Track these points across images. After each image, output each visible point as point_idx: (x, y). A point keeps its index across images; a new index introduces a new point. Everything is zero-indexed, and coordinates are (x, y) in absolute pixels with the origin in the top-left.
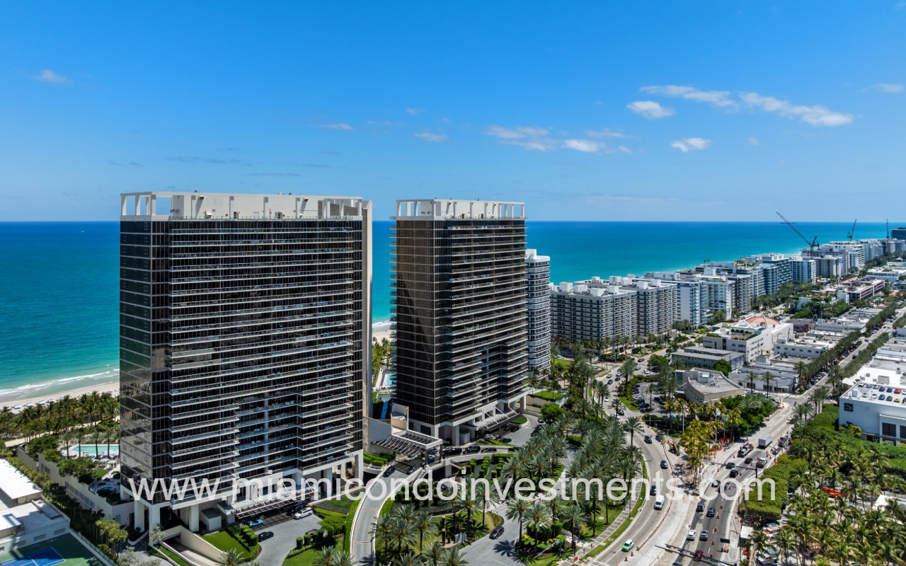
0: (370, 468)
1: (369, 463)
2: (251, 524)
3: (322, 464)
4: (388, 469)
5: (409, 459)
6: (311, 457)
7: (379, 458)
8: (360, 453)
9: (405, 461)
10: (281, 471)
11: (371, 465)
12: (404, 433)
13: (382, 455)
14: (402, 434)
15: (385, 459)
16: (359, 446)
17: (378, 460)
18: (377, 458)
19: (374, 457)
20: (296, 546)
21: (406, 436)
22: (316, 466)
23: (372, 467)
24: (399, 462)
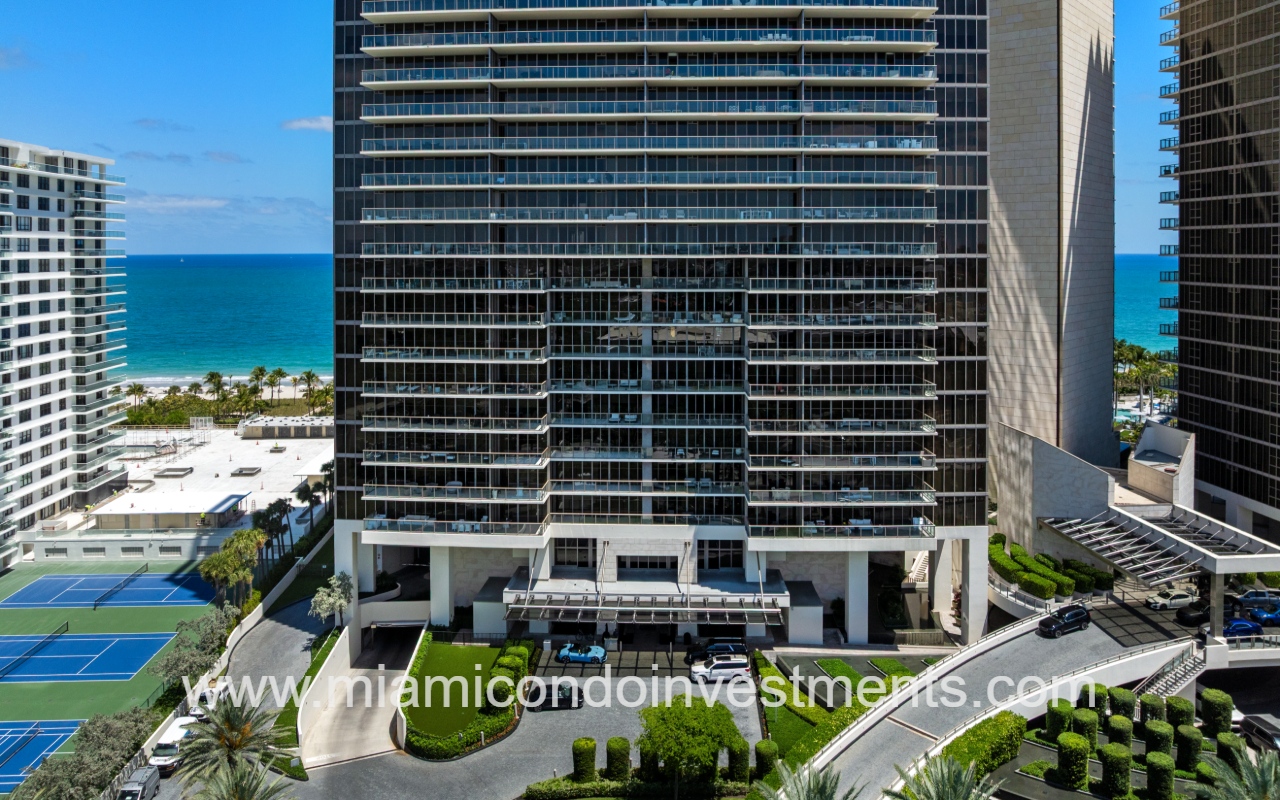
0: (1009, 595)
1: (1011, 581)
2: (565, 652)
3: (820, 533)
4: (1062, 612)
5: (1161, 601)
6: (782, 499)
7: (1050, 572)
8: (979, 537)
9: (1148, 604)
10: (692, 522)
11: (1015, 588)
12: (1164, 511)
13: (1065, 566)
14: (1152, 515)
15: (1067, 580)
16: (975, 512)
17: (1045, 576)
18: (1041, 569)
19: (1033, 565)
20: (572, 770)
21: (1172, 522)
22: (795, 533)
23: (1015, 595)
24: (1123, 605)
